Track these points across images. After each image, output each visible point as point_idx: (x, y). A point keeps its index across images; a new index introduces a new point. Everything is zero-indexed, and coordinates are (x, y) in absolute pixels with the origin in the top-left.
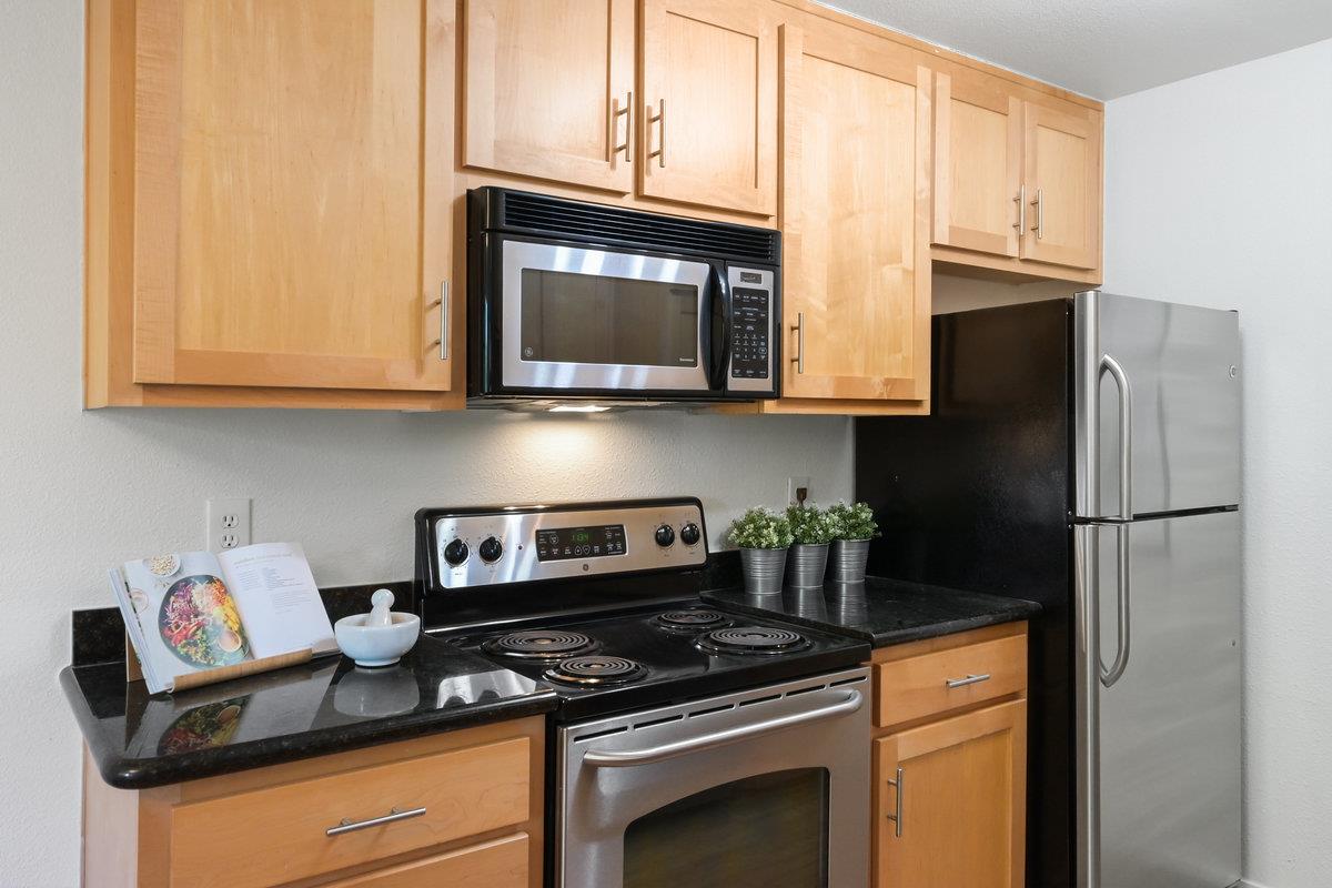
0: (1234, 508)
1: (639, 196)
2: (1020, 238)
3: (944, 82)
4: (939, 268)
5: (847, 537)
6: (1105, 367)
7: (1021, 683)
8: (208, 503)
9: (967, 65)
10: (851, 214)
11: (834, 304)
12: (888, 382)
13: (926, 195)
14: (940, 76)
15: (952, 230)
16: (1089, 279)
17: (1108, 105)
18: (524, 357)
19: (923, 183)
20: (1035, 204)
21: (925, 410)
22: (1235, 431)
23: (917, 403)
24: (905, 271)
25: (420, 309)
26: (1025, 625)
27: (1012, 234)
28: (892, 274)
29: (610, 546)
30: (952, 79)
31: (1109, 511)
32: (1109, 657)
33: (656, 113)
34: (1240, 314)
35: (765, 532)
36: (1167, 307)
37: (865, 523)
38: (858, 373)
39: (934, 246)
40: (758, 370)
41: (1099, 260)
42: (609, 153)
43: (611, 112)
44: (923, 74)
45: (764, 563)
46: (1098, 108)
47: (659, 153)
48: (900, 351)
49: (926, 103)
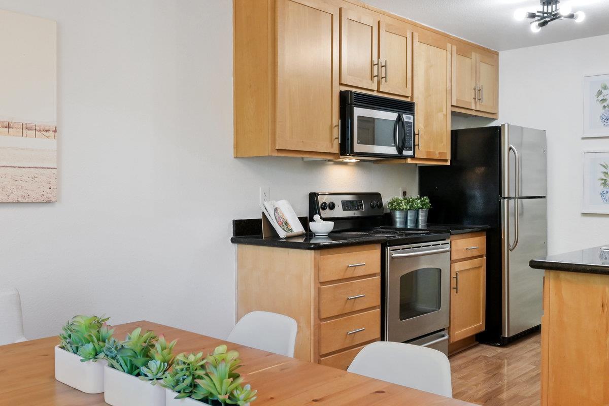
0: (544, 197)
1: (379, 91)
2: (476, 103)
3: (454, 48)
4: (453, 113)
5: (422, 208)
6: (510, 148)
7: (484, 252)
8: (261, 188)
9: (460, 41)
10: (430, 96)
11: (426, 126)
12: (440, 153)
13: (450, 88)
14: (453, 46)
15: (457, 100)
16: (494, 117)
17: (500, 53)
18: (358, 143)
19: (449, 84)
20: (480, 90)
21: (448, 163)
22: (544, 171)
23: (446, 161)
24: (444, 114)
25: (332, 128)
26: (485, 233)
27: (473, 101)
28: (441, 116)
29: (359, 207)
30: (457, 47)
31: (512, 195)
32: (512, 243)
33: (384, 64)
34: (546, 131)
35: (401, 204)
36: (522, 128)
37: (427, 203)
38: (432, 150)
39: (452, 106)
40: (410, 148)
41: (498, 111)
42: (372, 77)
43: (372, 65)
44: (449, 45)
45: (400, 215)
46: (497, 54)
47: (385, 77)
48: (442, 142)
49: (449, 56)
